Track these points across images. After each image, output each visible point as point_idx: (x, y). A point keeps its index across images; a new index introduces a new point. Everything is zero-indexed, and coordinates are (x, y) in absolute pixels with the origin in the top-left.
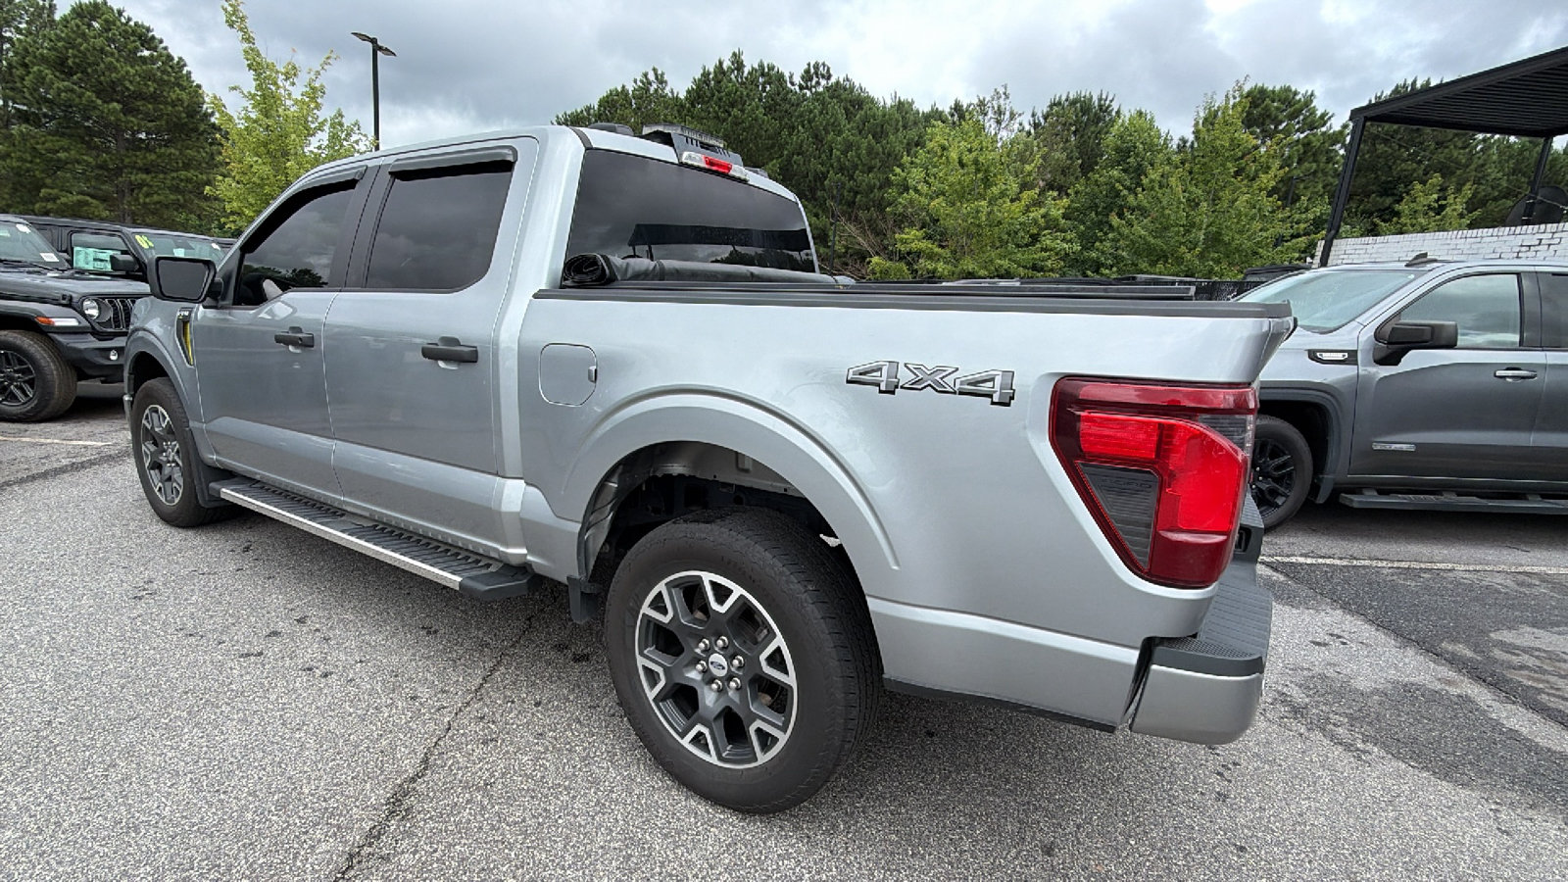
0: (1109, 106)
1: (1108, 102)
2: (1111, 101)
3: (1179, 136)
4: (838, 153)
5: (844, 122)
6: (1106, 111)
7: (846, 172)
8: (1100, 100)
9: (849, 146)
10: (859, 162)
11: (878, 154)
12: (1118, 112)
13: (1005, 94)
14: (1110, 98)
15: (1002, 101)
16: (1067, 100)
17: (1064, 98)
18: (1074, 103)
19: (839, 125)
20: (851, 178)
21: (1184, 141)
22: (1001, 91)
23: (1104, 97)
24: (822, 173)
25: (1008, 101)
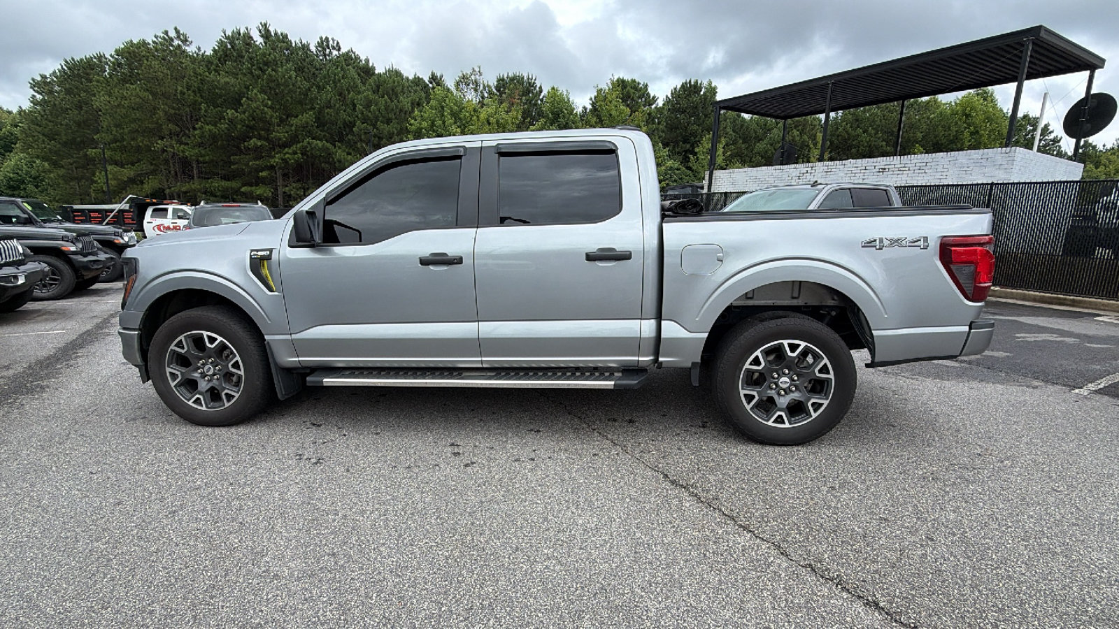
0: (534, 83)
1: (533, 81)
2: (535, 80)
3: (582, 106)
4: (361, 107)
5: (360, 85)
6: (533, 86)
7: (369, 122)
8: (528, 79)
9: (368, 104)
10: (379, 115)
11: (393, 110)
12: (540, 87)
13: (479, 72)
14: (534, 78)
15: (477, 77)
16: (507, 78)
17: (505, 76)
18: (512, 79)
19: (357, 86)
20: (374, 126)
21: (585, 108)
22: (477, 70)
23: (530, 77)
24: (350, 122)
25: (481, 77)
